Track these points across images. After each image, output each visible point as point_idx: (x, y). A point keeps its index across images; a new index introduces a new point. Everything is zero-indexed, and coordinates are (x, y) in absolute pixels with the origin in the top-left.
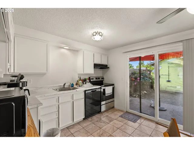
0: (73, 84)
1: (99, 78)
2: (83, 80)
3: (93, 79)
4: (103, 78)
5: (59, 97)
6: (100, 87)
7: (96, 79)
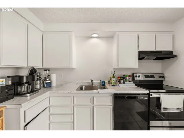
0: (104, 82)
1: (152, 76)
2: (121, 77)
3: (139, 76)
4: (163, 77)
5: (74, 97)
6: (148, 92)
7: (146, 76)
